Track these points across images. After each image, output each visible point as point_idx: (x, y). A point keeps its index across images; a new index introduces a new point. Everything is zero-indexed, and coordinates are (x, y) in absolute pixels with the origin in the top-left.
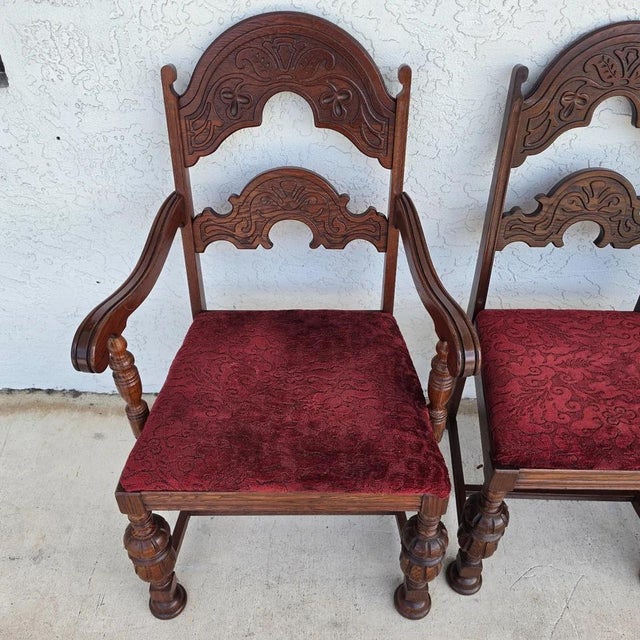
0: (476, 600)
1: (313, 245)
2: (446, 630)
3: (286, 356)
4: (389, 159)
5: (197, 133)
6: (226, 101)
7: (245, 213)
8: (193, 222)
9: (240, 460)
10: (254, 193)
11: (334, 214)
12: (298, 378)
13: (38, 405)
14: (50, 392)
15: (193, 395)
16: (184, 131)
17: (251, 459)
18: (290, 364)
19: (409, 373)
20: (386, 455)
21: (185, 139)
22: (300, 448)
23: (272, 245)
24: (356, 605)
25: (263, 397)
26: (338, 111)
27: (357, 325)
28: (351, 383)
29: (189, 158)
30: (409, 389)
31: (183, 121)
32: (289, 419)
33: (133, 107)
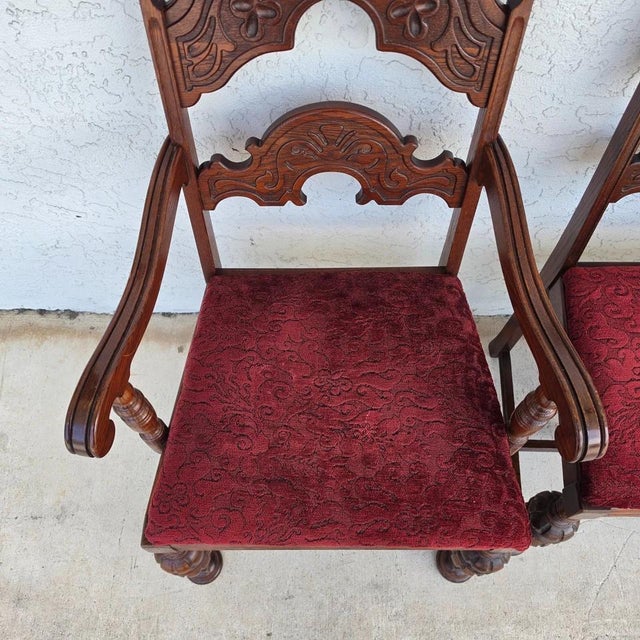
0: (522, 559)
1: (362, 199)
2: (489, 591)
3: (328, 351)
4: (483, 95)
5: (196, 61)
6: (238, 14)
7: (270, 163)
8: (197, 176)
9: (284, 514)
10: (282, 141)
11: (394, 164)
12: (344, 388)
13: (33, 330)
14: (42, 312)
15: (220, 418)
16: (176, 59)
17: (297, 511)
18: (334, 367)
19: (483, 379)
20: (458, 506)
21: (179, 70)
22: (355, 496)
23: (305, 198)
24: (396, 565)
25: (303, 418)
26: (415, 26)
27: (416, 302)
28: (412, 396)
29: (186, 95)
30: (484, 407)
31: (174, 45)
32: (338, 451)
33: (94, 12)
